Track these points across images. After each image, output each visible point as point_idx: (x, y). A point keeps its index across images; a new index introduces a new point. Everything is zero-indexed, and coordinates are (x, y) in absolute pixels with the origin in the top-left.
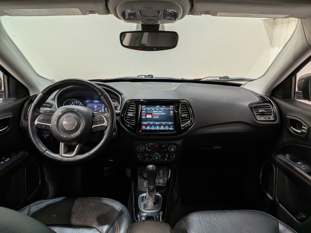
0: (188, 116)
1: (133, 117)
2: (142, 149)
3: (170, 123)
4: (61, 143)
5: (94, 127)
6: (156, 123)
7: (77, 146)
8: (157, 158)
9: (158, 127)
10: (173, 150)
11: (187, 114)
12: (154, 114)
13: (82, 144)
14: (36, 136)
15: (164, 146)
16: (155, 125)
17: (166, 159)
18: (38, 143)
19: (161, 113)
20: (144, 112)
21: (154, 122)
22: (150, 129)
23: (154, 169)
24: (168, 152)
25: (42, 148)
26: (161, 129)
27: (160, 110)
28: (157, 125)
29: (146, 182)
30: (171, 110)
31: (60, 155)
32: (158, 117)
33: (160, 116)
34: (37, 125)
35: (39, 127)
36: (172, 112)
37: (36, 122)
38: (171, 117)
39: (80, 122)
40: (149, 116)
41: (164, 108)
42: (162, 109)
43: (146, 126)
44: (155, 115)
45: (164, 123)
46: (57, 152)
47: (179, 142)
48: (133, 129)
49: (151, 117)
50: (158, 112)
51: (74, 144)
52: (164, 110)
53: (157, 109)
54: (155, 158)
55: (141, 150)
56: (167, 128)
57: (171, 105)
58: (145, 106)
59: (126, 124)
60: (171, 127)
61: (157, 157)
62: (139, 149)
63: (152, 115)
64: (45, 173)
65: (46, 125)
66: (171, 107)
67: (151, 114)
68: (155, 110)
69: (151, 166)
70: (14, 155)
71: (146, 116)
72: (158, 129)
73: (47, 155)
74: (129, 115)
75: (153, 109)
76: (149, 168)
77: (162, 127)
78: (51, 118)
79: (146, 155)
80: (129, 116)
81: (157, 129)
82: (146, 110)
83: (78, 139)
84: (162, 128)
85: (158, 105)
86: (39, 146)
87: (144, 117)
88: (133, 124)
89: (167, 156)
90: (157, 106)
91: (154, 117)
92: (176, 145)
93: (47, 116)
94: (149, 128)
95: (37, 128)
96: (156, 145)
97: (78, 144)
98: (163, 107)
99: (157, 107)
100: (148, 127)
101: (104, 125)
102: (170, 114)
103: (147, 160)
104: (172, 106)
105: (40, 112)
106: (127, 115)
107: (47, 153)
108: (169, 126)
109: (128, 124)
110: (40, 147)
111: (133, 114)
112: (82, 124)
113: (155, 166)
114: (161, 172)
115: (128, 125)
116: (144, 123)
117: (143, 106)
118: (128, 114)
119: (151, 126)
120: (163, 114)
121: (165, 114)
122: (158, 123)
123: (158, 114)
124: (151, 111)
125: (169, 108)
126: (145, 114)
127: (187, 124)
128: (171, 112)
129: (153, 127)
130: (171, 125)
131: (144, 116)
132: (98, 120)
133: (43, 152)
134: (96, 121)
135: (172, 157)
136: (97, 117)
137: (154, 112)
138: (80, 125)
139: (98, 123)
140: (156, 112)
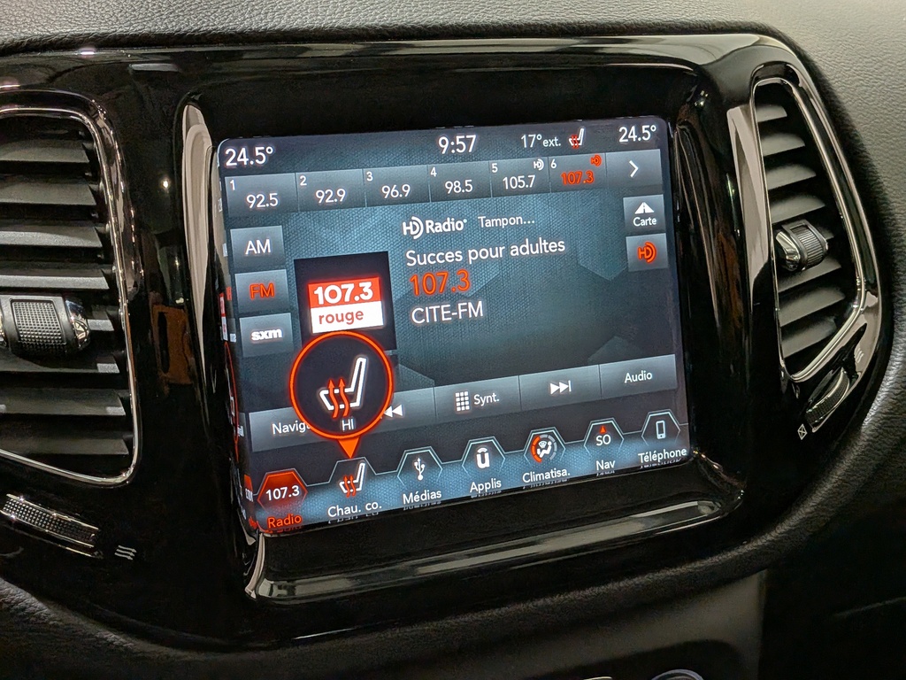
1: (101, 344)
3: (641, 375)
6: (462, 398)
9: (484, 462)
12: (415, 261)
19: (518, 235)
21: (428, 395)
26: (534, 478)
27: (488, 192)
28: (482, 424)
30: (640, 188)
32: (477, 310)
36: (647, 209)
38: (647, 275)
41: (543, 152)
42: (518, 182)
44: (435, 286)
45: (560, 385)
48: (127, 553)
49: (372, 315)
50: (473, 224)
52: (545, 186)
53: (453, 187)
58: (263, 151)
63: (385, 293)
66: (627, 133)
67: (374, 266)
68: (429, 198)
71: (302, 306)
72: (497, 485)
75: (388, 191)
81: (479, 489)
82: (301, 206)
84: (546, 465)
85: (454, 120)
87: (264, 332)
90: (444, 143)
91: (420, 316)
99: (451, 157)
102: (631, 242)
104: (650, 129)
111: (86, 302)
117: (237, 155)
120: (545, 247)
121: (571, 255)
122: (482, 401)
123: (474, 255)
124: (371, 222)
125: (611, 158)
126: (280, 278)
127: (844, 359)
128: (645, 216)
129: (419, 465)
130: (651, 397)
131: (266, 305)
137: (409, 242)
140: (440, 228)
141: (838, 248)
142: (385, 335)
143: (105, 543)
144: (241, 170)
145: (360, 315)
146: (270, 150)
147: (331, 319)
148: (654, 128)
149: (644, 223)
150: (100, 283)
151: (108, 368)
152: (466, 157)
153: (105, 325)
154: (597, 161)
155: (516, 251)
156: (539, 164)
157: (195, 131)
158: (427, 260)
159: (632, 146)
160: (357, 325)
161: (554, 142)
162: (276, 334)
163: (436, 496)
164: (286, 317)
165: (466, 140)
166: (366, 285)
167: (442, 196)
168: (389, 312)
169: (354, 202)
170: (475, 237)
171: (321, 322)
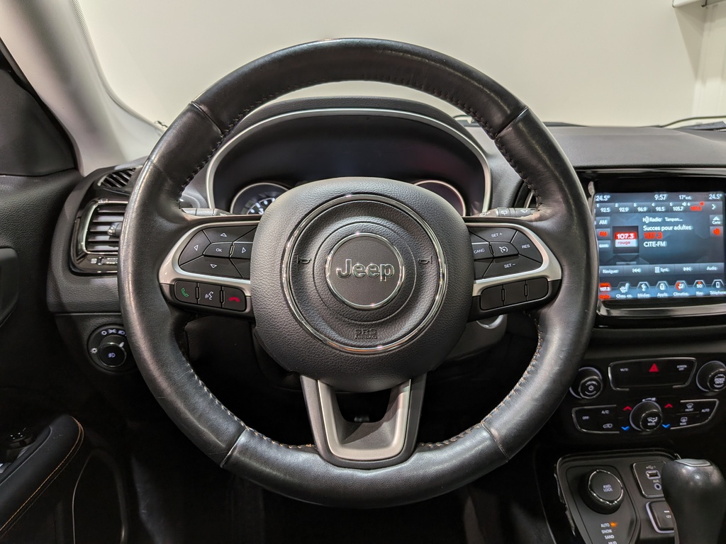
3: (712, 268)
4: (307, 382)
5: (486, 290)
6: (658, 269)
7: (404, 397)
8: (653, 422)
9: (662, 288)
10: (722, 381)
12: (646, 228)
14: (170, 351)
15: (682, 367)
16: (653, 280)
17: (684, 420)
18: (189, 388)
19: (676, 224)
20: (604, 222)
21: (647, 267)
22: (630, 296)
23: (716, 479)
24: (693, 392)
26: (677, 294)
27: (669, 212)
28: (662, 277)
29: (608, 525)
30: (715, 213)
31: (316, 451)
32: (663, 244)
33: (670, 237)
34: (171, 286)
35: (185, 295)
37: (168, 272)
38: (715, 239)
39: (421, 264)
40: (626, 241)
41: (686, 201)
42: (678, 209)
43: (615, 282)
44: (651, 236)
45: (687, 268)
46: (297, 433)
49: (633, 243)
50: (663, 220)
52: (686, 210)
53: (658, 209)
54: (643, 423)
55: (591, 388)
56: (700, 290)
57: (715, 189)
58: (607, 197)
60: (715, 285)
61: (653, 415)
62: (585, 388)
63: (637, 237)
65: (221, 286)
66: (712, 196)
67: (634, 229)
68: (652, 212)
70: (23, 444)
72: (666, 295)
73: (246, 460)
75: (640, 209)
77: (681, 286)
78: (249, 248)
79: (604, 409)
81: (660, 295)
82: (615, 212)
84: (681, 291)
85: (659, 190)
86: (193, 410)
89: (690, 408)
90: (656, 197)
91: (646, 244)
93: (224, 235)
94: (626, 294)
95: (174, 304)
96: (650, 364)
97: (404, 383)
98: (682, 196)
99: (658, 201)
100: (624, 289)
101: (544, 278)
102: (711, 228)
103: (608, 429)
104: (720, 195)
105: (183, 219)
107: (245, 449)
108: (709, 279)
112: (431, 271)
114: (651, 475)
116: (605, 272)
117: (599, 198)
119: (634, 280)
120: (685, 228)
121: (693, 230)
122: (663, 270)
123: (663, 229)
124: (634, 217)
125: (706, 203)
126: (608, 231)
128: (716, 221)
129: (643, 286)
130: (717, 275)
131: (602, 238)
132: (503, 250)
133: (223, 445)
134: (494, 258)
135: (708, 410)
136: (494, 236)
137: (645, 223)
138: (421, 277)
139: (506, 266)
140: (654, 220)
142: (636, 250)
144: (600, 202)
145: (629, 243)
146: (609, 197)
147: (622, 243)
148: (721, 195)
149: (716, 223)
152: (663, 201)
154: (702, 204)
155: (676, 228)
156: (684, 204)
158: (650, 229)
159: (714, 200)
160: (628, 245)
161: (689, 198)
162: (606, 246)
163: (649, 296)
164: (609, 241)
165: (663, 196)
166: (632, 235)
167: (655, 211)
168: (638, 243)
169: (630, 212)
170: (664, 223)
171: (618, 244)
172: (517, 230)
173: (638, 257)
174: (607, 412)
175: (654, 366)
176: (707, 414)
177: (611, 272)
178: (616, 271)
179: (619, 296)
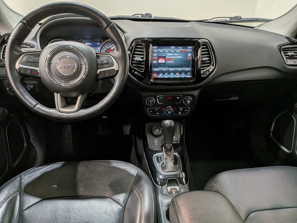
0: (209, 60)
1: (143, 61)
2: (153, 103)
3: (187, 69)
4: (55, 94)
5: (100, 72)
6: (171, 69)
7: (79, 98)
8: (169, 113)
9: (172, 75)
10: (189, 102)
11: (207, 57)
12: (168, 57)
13: (85, 95)
14: (19, 85)
15: (178, 98)
16: (169, 72)
17: (180, 113)
18: (24, 94)
19: (177, 56)
20: (155, 55)
21: (168, 69)
22: (162, 77)
23: (173, 124)
24: (182, 105)
25: (30, 101)
26: (176, 77)
27: (175, 52)
28: (172, 72)
29: (156, 140)
30: (189, 53)
31: (56, 109)
32: (173, 62)
33: (175, 60)
34: (19, 69)
35: (22, 72)
36: (190, 55)
37: (18, 66)
38: (189, 61)
39: (81, 65)
40: (162, 61)
41: (180, 49)
42: (178, 51)
43: (158, 73)
44: (169, 59)
45: (180, 69)
46: (52, 105)
47: (196, 93)
48: (143, 77)
49: (164, 61)
50: (173, 55)
51: (74, 95)
52: (180, 52)
53: (172, 51)
54: (167, 113)
55: (151, 103)
56: (183, 76)
57: (190, 45)
58: (156, 47)
59: (133, 71)
60: (188, 74)
61: (170, 111)
62: (149, 103)
63: (165, 60)
64: (30, 133)
65: (32, 69)
66: (189, 48)
67: (164, 57)
68: (170, 52)
69: (167, 122)
71: (158, 60)
72: (173, 77)
73: (38, 110)
74: (136, 59)
75: (166, 51)
76: (167, 123)
77: (178, 74)
78: (38, 59)
79: (156, 109)
80: (137, 61)
81: (171, 77)
82: (158, 52)
83: (80, 89)
84: (177, 76)
85: (172, 45)
86: (25, 98)
87: (155, 62)
88: (142, 70)
89: (181, 109)
90: (171, 47)
91: (168, 62)
92: (193, 96)
93: (32, 56)
94: (161, 76)
95: (20, 74)
96: (169, 96)
97: (80, 94)
98: (179, 47)
99: (172, 49)
100: (160, 75)
101: (114, 69)
102: (188, 57)
103: (157, 115)
104: (191, 47)
105: (21, 52)
106: (134, 59)
107: (38, 108)
108: (186, 72)
109: (135, 70)
110: (27, 100)
111: (142, 58)
112: (84, 67)
113: (172, 122)
115: (136, 73)
116: (155, 70)
117: (154, 47)
118: (134, 57)
119: (164, 73)
120: (180, 57)
121: (182, 58)
122: (172, 70)
123: (173, 57)
124: (164, 54)
125: (187, 50)
126: (157, 58)
127: (208, 70)
128: (189, 55)
129: (166, 74)
130: (189, 71)
131: (155, 60)
132: (105, 62)
133: (33, 107)
134: (103, 64)
135: (187, 110)
136: (103, 58)
137: (167, 56)
138: (81, 68)
139: (105, 66)
140: (170, 55)
141: (210, 60)
142: (165, 63)
143: (142, 76)
144: (154, 49)
150: (143, 57)
151: (143, 63)
152: (173, 49)
153: (143, 60)
154: (185, 50)
155: (177, 57)
156: (180, 50)
157: (151, 45)
158: (169, 57)
159: (189, 49)
160: (162, 62)
161: (182, 48)
162: (156, 62)
163: (168, 77)
165: (173, 47)
166: (163, 59)
167: (171, 52)
168: (165, 61)
169: (163, 52)
170: (173, 56)
171: (160, 62)
172: (109, 57)
173: (165, 65)
174: (157, 110)
175: (170, 97)
176: (187, 112)
177: (157, 70)
178: (158, 70)
179: (159, 77)
